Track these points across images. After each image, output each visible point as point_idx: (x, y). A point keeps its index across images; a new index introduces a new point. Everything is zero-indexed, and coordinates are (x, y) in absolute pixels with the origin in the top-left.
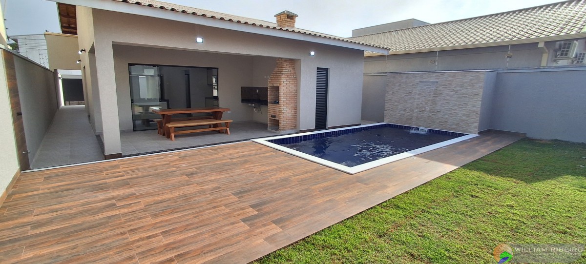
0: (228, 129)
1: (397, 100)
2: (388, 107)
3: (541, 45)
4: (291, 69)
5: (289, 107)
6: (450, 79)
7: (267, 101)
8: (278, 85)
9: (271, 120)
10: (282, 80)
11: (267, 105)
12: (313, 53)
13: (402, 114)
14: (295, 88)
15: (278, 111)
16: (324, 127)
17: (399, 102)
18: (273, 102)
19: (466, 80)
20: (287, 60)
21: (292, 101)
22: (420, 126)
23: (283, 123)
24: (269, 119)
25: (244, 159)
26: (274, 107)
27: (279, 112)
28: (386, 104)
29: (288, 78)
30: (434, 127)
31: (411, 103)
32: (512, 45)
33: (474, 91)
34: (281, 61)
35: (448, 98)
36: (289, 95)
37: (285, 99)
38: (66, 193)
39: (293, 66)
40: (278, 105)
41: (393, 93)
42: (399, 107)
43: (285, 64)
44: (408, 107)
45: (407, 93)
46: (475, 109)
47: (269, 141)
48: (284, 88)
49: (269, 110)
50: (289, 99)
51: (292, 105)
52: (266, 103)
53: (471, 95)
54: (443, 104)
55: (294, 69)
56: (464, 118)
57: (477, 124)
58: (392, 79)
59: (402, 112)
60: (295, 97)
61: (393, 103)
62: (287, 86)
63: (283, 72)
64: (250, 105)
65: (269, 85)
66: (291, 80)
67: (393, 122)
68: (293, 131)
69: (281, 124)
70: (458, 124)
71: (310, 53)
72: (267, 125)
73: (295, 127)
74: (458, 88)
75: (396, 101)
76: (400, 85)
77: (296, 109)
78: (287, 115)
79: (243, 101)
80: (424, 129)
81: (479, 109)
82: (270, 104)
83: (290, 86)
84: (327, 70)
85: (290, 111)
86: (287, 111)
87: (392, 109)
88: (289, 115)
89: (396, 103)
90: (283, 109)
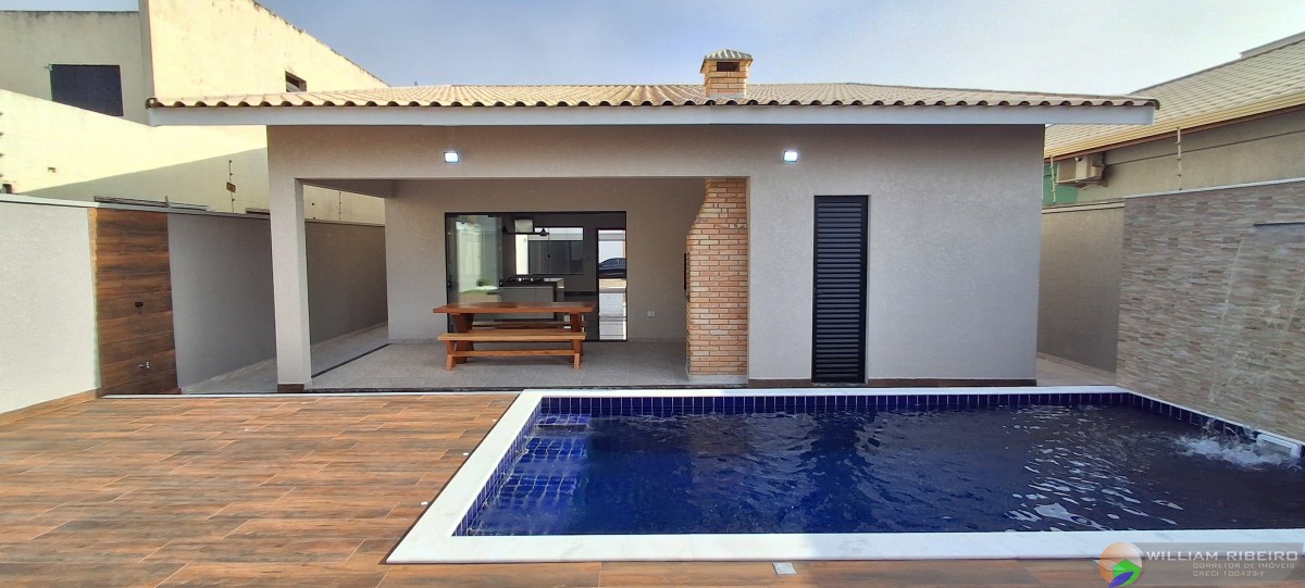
0: (575, 355)
1: (1163, 301)
2: (1130, 329)
4: (735, 205)
5: (720, 310)
10: (695, 237)
12: (791, 156)
13: (1183, 361)
14: (739, 258)
16: (859, 378)
17: (1169, 310)
20: (718, 182)
21: (731, 294)
23: (697, 354)
28: (1123, 317)
29: (716, 231)
36: (718, 278)
37: (706, 289)
41: (1148, 273)
42: (1172, 331)
43: (713, 194)
44: (1205, 335)
45: (1201, 276)
48: (701, 258)
50: (720, 289)
51: (728, 305)
55: (742, 204)
58: (1142, 219)
59: (1183, 353)
60: (742, 284)
61: (1148, 312)
62: (711, 253)
63: (704, 215)
66: (728, 237)
67: (1152, 392)
68: (734, 380)
69: (691, 354)
71: (783, 156)
73: (743, 368)
75: (1158, 308)
76: (1173, 242)
78: (714, 333)
83: (723, 253)
84: (863, 201)
85: (721, 321)
86: (712, 322)
87: (1146, 336)
88: (718, 332)
89: (1160, 316)
90: (697, 316)
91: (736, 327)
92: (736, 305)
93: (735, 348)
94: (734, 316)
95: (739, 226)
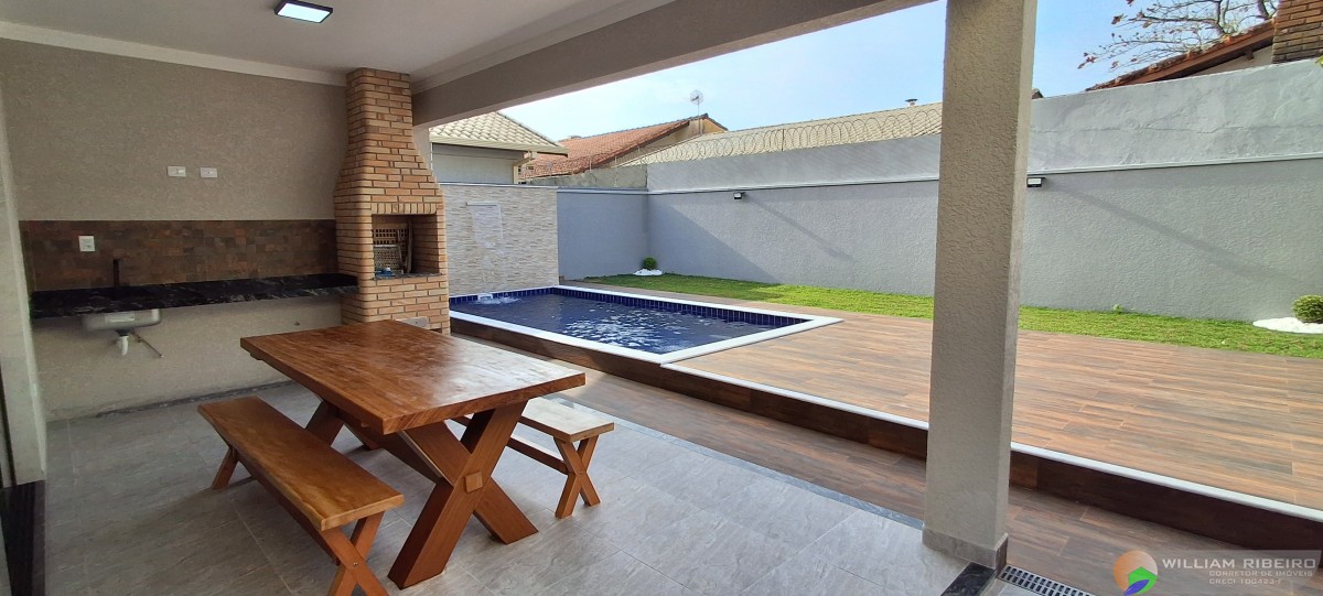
6: (514, 198)
15: (436, 299)
19: (536, 202)
22: (478, 291)
26: (412, 287)
30: (500, 287)
38: (1226, 417)
46: (551, 246)
53: (545, 226)
57: (556, 271)
70: (534, 276)
74: (527, 215)
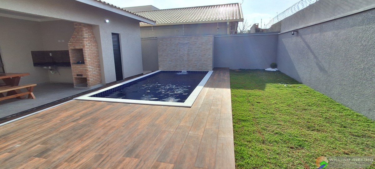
0: (32, 94)
1: (166, 55)
2: (161, 60)
3: (228, 23)
4: (91, 34)
5: (94, 66)
6: (195, 40)
7: (70, 63)
8: (82, 47)
9: (76, 78)
10: (85, 43)
11: (70, 66)
13: (170, 64)
14: (97, 49)
15: (84, 70)
16: (122, 78)
18: (76, 63)
19: (204, 41)
21: (96, 61)
22: (182, 70)
24: (74, 78)
25: (89, 118)
26: (79, 67)
27: (86, 70)
28: (159, 58)
29: (89, 41)
30: (190, 69)
31: (175, 56)
32: (219, 23)
33: (208, 47)
34: (80, 26)
35: (196, 51)
36: (92, 56)
37: (90, 60)
39: (91, 31)
40: (83, 65)
41: (162, 50)
42: (168, 59)
43: (84, 29)
44: (173, 59)
45: (172, 50)
46: (210, 57)
47: (92, 96)
48: (88, 50)
49: (72, 70)
50: (93, 59)
51: (96, 64)
52: (68, 64)
53: (207, 50)
54: (193, 55)
55: (93, 33)
56: (205, 62)
57: (211, 65)
58: (161, 42)
59: (170, 62)
60: (98, 57)
61: (164, 57)
62: (90, 48)
63: (85, 36)
64: (45, 67)
65: (70, 48)
66: (92, 43)
67: (165, 69)
69: (89, 80)
71: (105, 21)
72: (73, 84)
73: (101, 82)
74: (200, 46)
76: (167, 45)
77: (100, 66)
78: (93, 73)
79: (35, 64)
80: (184, 72)
81: (212, 56)
82: (73, 65)
83: (93, 48)
84: (118, 35)
85: (95, 69)
86: (93, 69)
87: (164, 61)
88: (95, 72)
89: (166, 57)
90: (89, 68)
91: (98, 70)
92: (97, 64)
93: (99, 76)
94: (97, 67)
95: (95, 40)
